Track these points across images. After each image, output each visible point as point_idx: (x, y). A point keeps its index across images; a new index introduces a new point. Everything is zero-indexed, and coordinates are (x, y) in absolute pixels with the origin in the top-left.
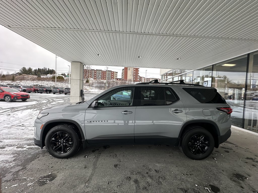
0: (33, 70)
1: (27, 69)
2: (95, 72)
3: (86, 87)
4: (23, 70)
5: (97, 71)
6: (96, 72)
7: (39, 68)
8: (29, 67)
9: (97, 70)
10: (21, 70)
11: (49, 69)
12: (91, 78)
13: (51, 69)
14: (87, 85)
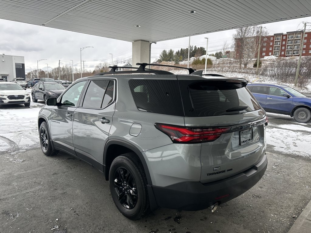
0: (174, 53)
1: (168, 53)
2: (283, 40)
3: (250, 77)
4: (163, 56)
5: (290, 36)
6: (285, 40)
7: (182, 49)
8: (170, 49)
9: (289, 33)
10: (161, 56)
11: (195, 47)
12: (272, 55)
13: (200, 47)
14: (252, 73)
